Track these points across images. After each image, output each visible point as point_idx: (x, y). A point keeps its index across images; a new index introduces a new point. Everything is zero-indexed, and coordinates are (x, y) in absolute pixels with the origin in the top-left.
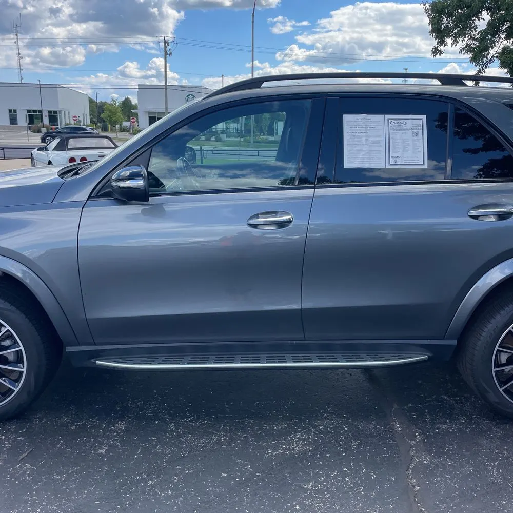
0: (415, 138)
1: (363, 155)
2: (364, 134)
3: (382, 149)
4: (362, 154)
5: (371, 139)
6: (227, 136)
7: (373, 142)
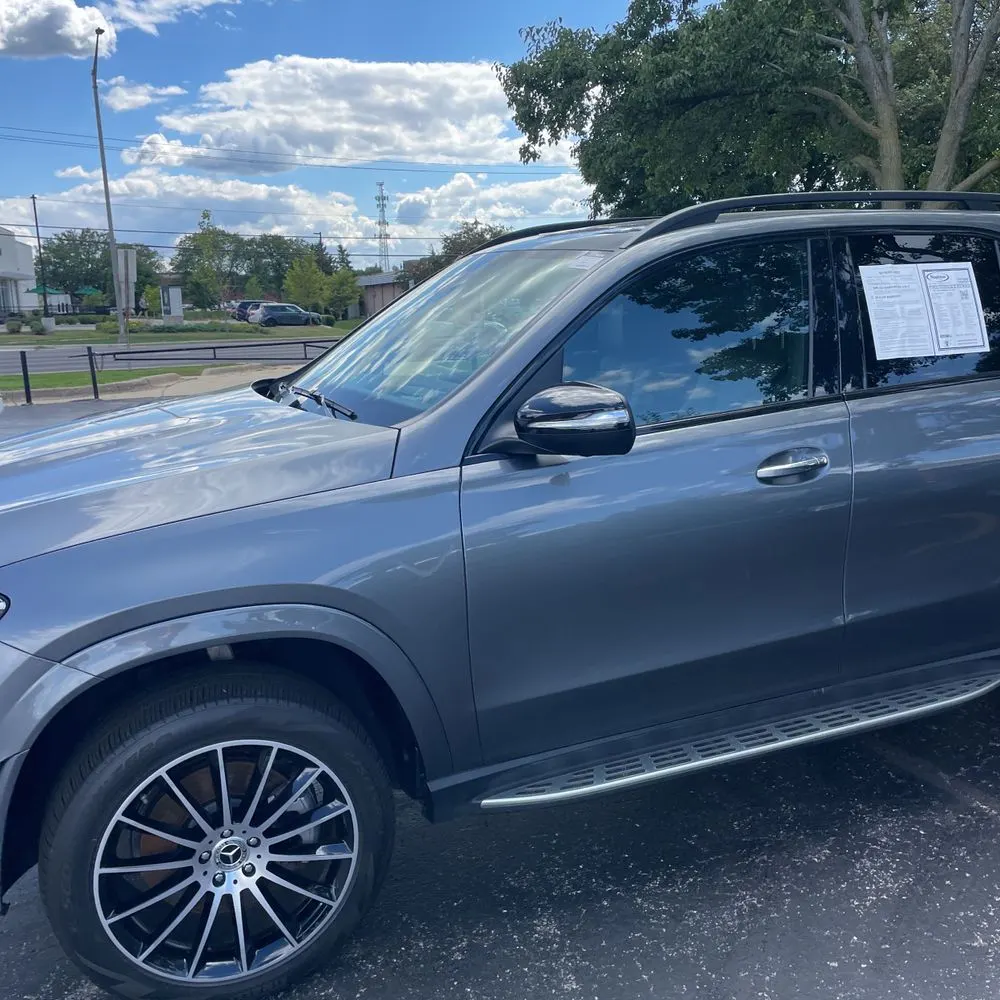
0: (965, 301)
1: (903, 335)
2: (897, 299)
3: (924, 323)
4: (900, 334)
5: (908, 307)
6: (57, 323)
7: (912, 312)
